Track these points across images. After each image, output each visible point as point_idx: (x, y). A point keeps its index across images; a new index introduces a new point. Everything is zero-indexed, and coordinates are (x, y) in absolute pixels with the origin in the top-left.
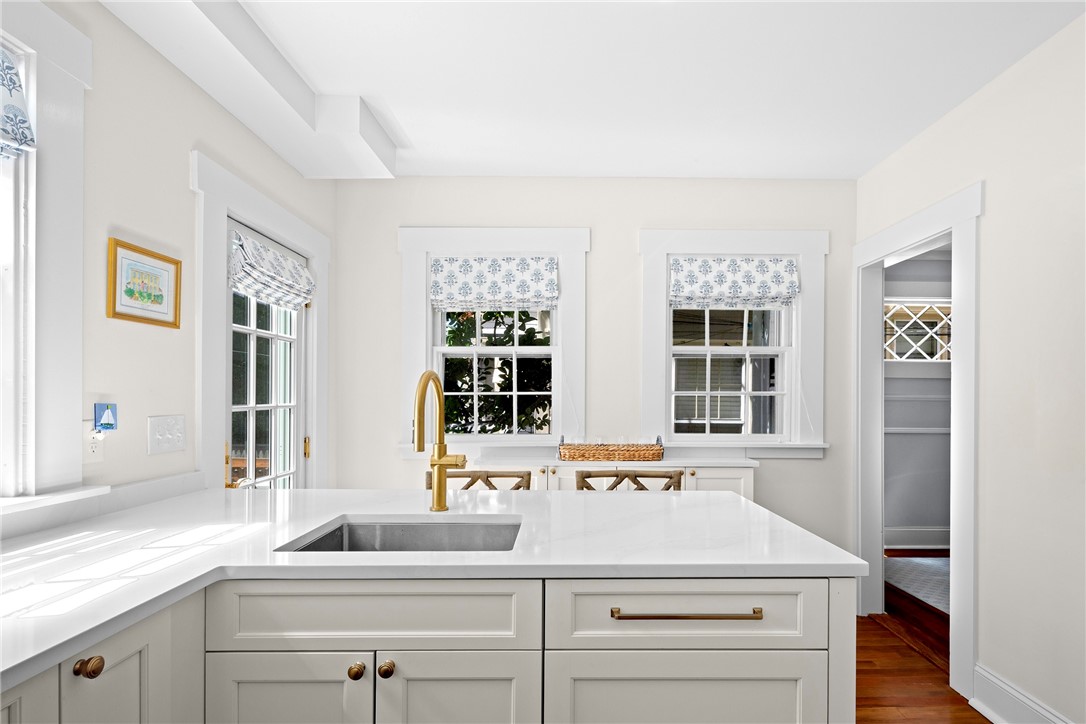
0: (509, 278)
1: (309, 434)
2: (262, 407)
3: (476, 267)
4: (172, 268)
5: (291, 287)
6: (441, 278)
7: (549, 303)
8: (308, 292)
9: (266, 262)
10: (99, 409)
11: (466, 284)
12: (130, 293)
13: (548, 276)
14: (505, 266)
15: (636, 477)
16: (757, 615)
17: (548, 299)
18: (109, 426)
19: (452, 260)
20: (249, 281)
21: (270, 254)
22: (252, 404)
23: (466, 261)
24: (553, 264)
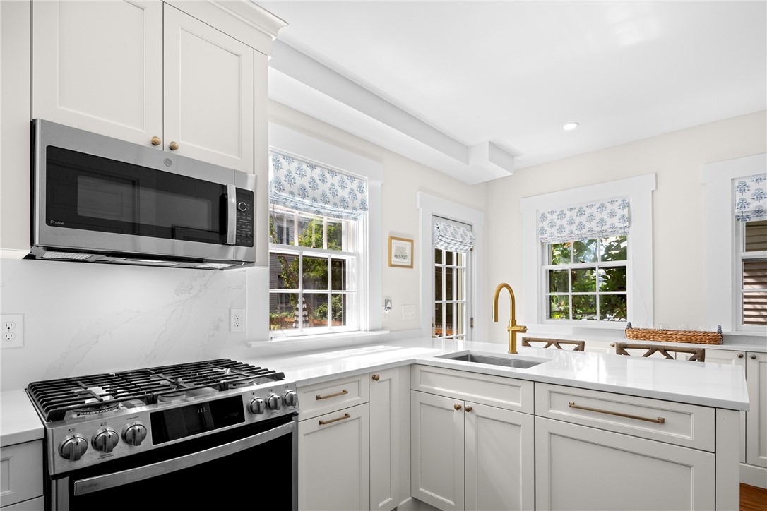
0: (591, 218)
1: (473, 316)
2: (449, 302)
3: (568, 214)
4: (410, 243)
5: (461, 242)
6: (545, 224)
7: (623, 231)
8: (471, 243)
9: (449, 232)
10: (387, 301)
11: (561, 226)
12: (396, 256)
13: (620, 213)
14: (588, 211)
15: (665, 351)
16: (661, 422)
17: (621, 228)
18: (389, 308)
19: (552, 213)
20: (442, 243)
21: (452, 228)
22: (444, 301)
23: (562, 212)
24: (626, 204)
